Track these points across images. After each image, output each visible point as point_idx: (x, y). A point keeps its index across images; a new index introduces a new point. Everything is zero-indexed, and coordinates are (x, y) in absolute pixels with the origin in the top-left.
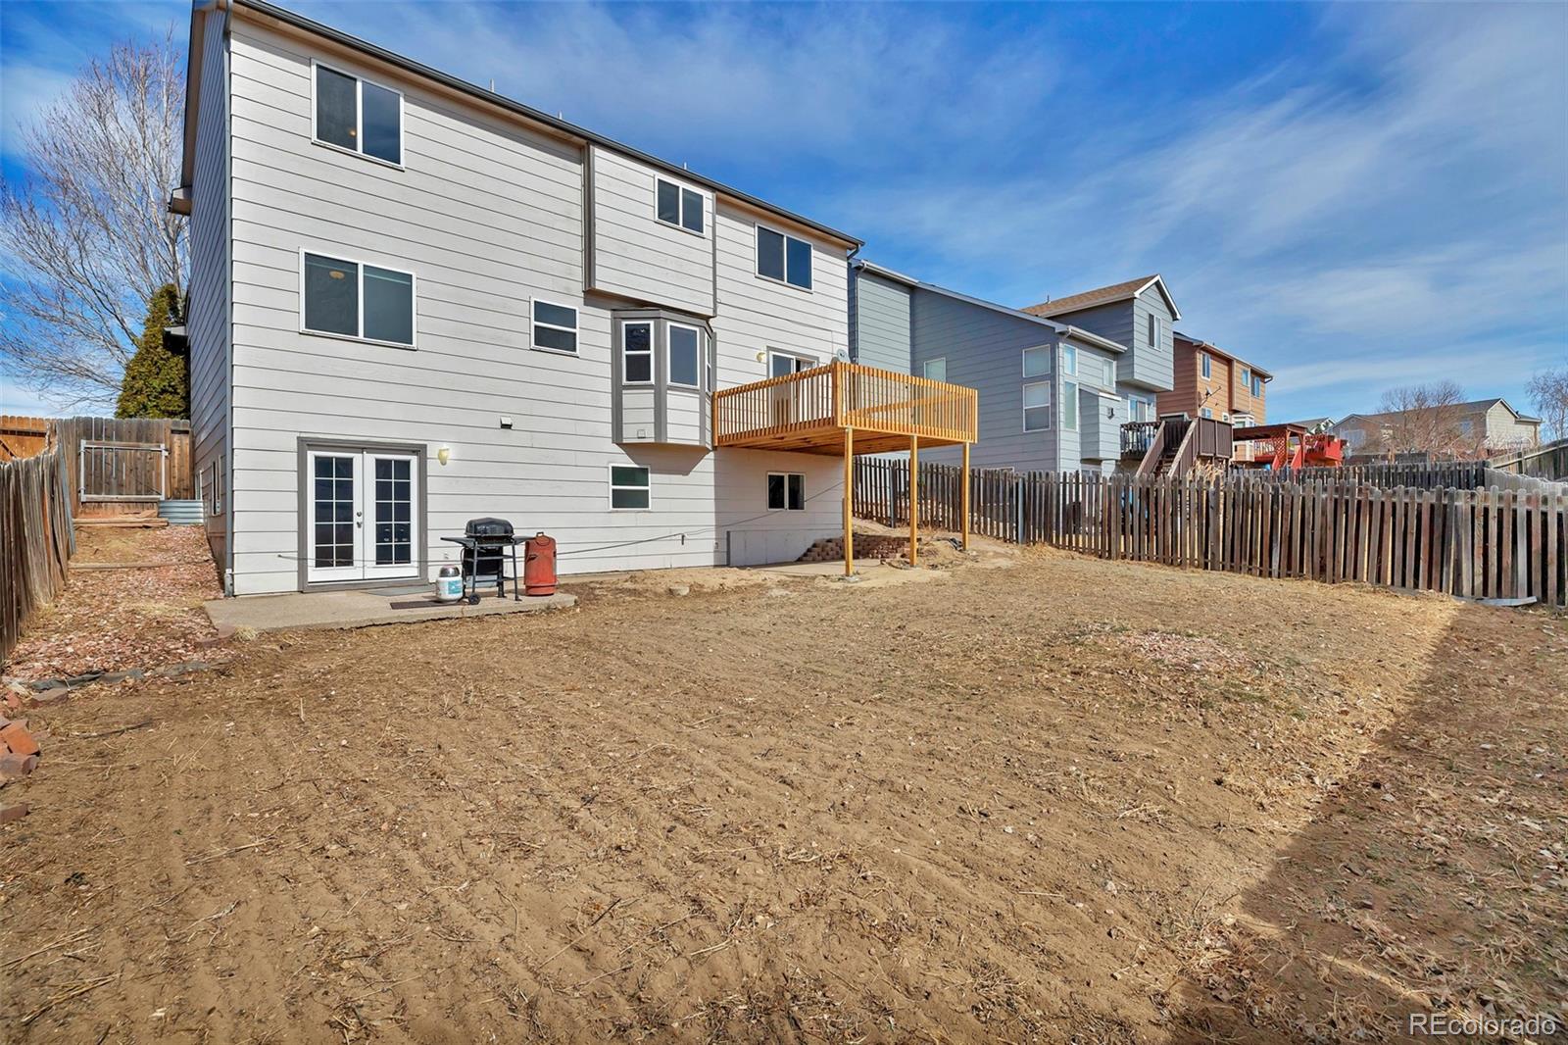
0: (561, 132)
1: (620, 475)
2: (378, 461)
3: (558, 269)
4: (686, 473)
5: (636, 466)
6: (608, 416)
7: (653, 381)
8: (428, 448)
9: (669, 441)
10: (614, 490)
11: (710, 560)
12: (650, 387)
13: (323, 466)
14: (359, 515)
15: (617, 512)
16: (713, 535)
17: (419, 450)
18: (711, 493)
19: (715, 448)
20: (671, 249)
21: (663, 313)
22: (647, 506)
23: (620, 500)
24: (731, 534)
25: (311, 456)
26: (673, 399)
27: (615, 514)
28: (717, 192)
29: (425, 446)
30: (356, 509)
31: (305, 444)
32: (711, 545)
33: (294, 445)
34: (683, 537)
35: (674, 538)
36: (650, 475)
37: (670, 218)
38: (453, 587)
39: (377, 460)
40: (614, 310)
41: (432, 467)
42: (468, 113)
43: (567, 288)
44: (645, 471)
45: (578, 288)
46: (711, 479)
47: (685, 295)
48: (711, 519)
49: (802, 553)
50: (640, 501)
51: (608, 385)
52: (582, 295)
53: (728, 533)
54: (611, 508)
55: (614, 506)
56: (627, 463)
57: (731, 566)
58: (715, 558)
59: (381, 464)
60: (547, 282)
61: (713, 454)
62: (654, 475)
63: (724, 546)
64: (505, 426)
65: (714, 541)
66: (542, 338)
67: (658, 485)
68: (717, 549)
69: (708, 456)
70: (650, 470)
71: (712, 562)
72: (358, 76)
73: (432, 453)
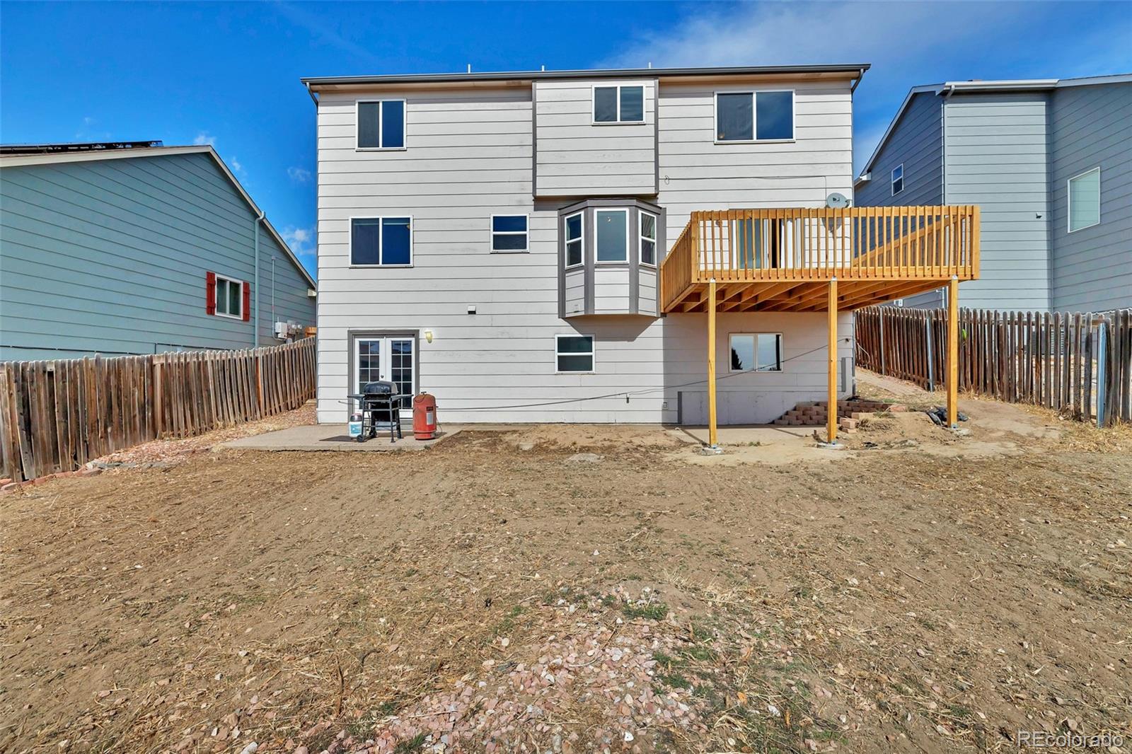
0: (511, 81)
2: (393, 343)
3: (514, 187)
4: (632, 338)
5: (581, 336)
6: (555, 296)
7: (583, 263)
8: (420, 332)
9: (596, 313)
10: (559, 356)
11: (658, 418)
12: (581, 268)
13: (364, 347)
14: (382, 377)
15: (562, 374)
16: (662, 395)
17: (414, 333)
18: (660, 356)
19: (664, 315)
20: (612, 144)
21: (589, 203)
22: (591, 369)
23: (564, 365)
25: (357, 341)
26: (600, 276)
27: (562, 376)
28: (660, 78)
29: (418, 330)
30: (381, 373)
31: (353, 334)
32: (659, 404)
33: (346, 336)
34: (628, 396)
35: (618, 396)
36: (593, 343)
37: (608, 117)
38: (354, 429)
39: (392, 341)
40: (560, 209)
41: (423, 344)
43: (520, 201)
44: (590, 340)
45: (529, 199)
46: (659, 343)
47: (624, 181)
48: (660, 381)
49: (780, 415)
50: (586, 364)
51: (555, 271)
52: (533, 203)
53: (680, 394)
54: (556, 371)
55: (559, 369)
56: (572, 333)
57: (683, 424)
58: (663, 416)
59: (395, 344)
60: (504, 200)
61: (660, 321)
62: (597, 342)
63: (674, 405)
64: (471, 313)
65: (663, 401)
66: (500, 243)
67: (601, 351)
68: (665, 408)
69: (655, 323)
70: (593, 339)
71: (661, 422)
72: (381, 99)
73: (422, 335)
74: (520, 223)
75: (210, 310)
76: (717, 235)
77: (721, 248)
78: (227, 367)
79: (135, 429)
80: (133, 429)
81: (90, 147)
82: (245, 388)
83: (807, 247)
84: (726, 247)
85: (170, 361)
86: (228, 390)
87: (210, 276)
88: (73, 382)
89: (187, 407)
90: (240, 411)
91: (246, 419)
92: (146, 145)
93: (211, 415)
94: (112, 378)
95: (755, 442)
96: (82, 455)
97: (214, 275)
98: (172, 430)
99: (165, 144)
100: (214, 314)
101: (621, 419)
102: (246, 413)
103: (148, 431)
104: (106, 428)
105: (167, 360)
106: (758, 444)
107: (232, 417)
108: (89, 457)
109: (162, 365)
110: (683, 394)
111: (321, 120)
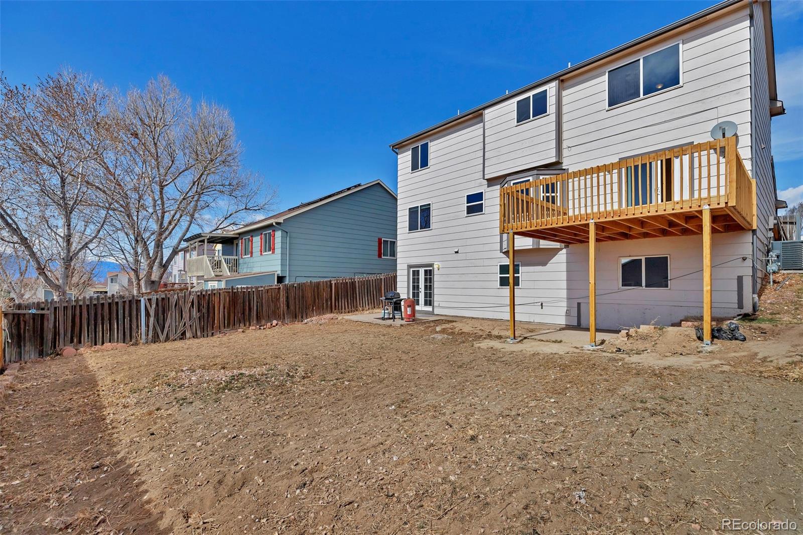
0: (474, 114)
1: (504, 269)
2: (425, 270)
3: (477, 176)
4: (544, 264)
6: (498, 240)
10: (500, 277)
13: (414, 272)
14: (420, 289)
15: (502, 288)
16: (565, 304)
17: (432, 265)
18: (564, 276)
19: (566, 246)
20: (526, 135)
22: (519, 285)
23: (503, 282)
24: (582, 305)
25: (411, 270)
27: (502, 290)
28: (560, 78)
29: (434, 264)
30: (420, 287)
31: (410, 267)
32: (563, 311)
33: (407, 267)
34: (542, 304)
35: (536, 304)
36: (520, 268)
37: (524, 118)
40: (501, 183)
41: (436, 270)
42: (448, 131)
43: (478, 184)
44: (517, 266)
45: (484, 181)
46: (564, 267)
47: (535, 158)
48: (564, 294)
50: (515, 282)
51: (498, 224)
52: (487, 183)
53: (579, 304)
54: (499, 287)
55: (501, 285)
56: (508, 262)
57: (581, 327)
58: (566, 320)
59: (426, 271)
60: (472, 184)
61: (564, 251)
62: (523, 267)
63: (574, 312)
64: (457, 252)
65: (566, 309)
66: (470, 210)
67: (525, 272)
68: (568, 314)
69: (560, 252)
70: (520, 265)
71: (565, 324)
72: (419, 144)
73: (436, 266)
74: (479, 197)
75: (380, 256)
76: (608, 181)
77: (612, 190)
78: (366, 283)
79: (324, 309)
80: (323, 309)
81: (341, 192)
82: (375, 293)
83: (696, 175)
84: (615, 188)
85: (338, 282)
86: (366, 294)
87: (380, 240)
88: (302, 290)
89: (346, 300)
90: (371, 303)
91: (374, 307)
92: (359, 185)
93: (357, 305)
94: (316, 289)
95: (559, 340)
96: (304, 316)
97: (381, 239)
98: (339, 310)
99: (362, 184)
100: (381, 257)
101: (537, 319)
102: (374, 305)
103: (329, 309)
104: (313, 308)
105: (337, 281)
106: (561, 341)
107: (367, 306)
108: (307, 318)
109: (335, 283)
110: (581, 304)
111: (399, 161)
